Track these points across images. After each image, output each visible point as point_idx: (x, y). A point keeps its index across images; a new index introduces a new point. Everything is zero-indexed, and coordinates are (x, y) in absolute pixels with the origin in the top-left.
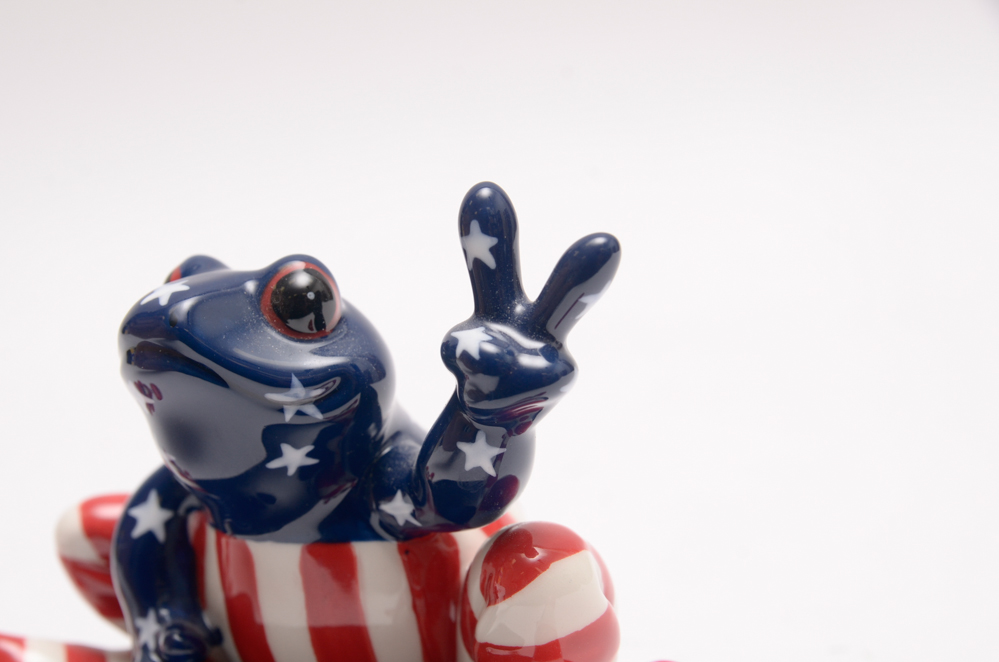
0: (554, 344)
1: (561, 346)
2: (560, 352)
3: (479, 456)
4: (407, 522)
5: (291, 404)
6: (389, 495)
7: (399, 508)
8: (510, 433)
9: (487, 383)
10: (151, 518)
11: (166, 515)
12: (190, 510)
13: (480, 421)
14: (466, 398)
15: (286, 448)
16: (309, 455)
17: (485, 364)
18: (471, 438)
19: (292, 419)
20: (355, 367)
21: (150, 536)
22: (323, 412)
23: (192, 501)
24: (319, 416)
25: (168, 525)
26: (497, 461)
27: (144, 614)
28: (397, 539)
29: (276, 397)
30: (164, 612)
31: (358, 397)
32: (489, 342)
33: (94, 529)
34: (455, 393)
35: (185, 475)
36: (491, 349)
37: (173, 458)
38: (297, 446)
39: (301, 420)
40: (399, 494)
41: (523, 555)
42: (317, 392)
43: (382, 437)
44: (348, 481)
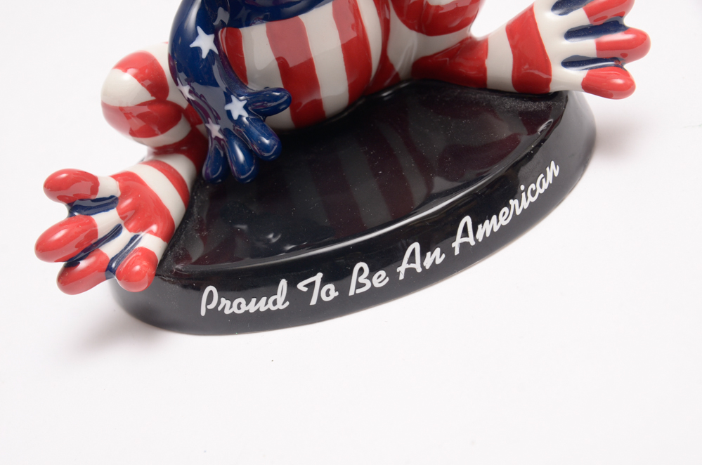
21: (211, 53)
25: (215, 42)
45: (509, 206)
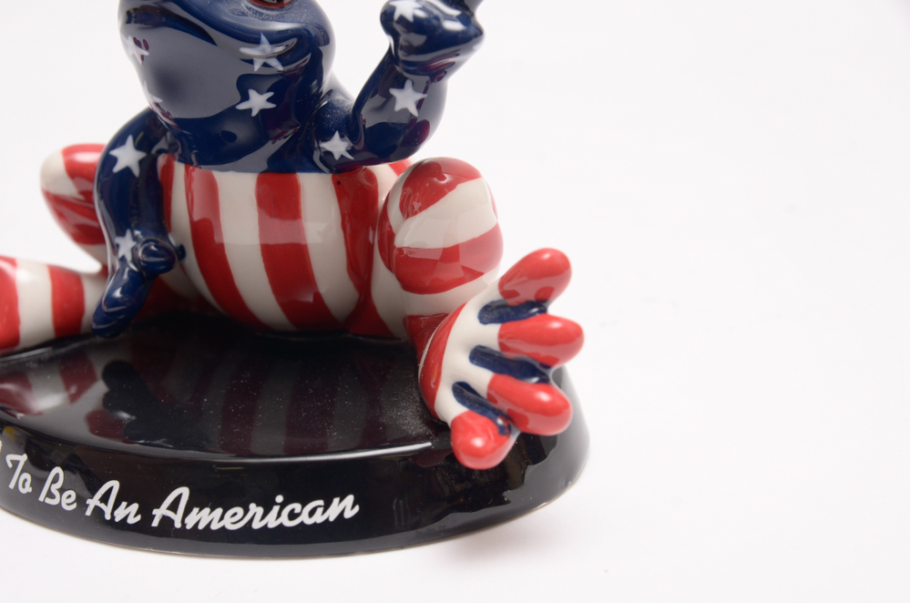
0: (468, 13)
1: (473, 15)
2: (472, 19)
3: (406, 100)
4: (342, 156)
5: (259, 57)
6: (327, 136)
7: (338, 146)
8: (432, 80)
9: (418, 40)
10: (128, 157)
11: (141, 155)
12: (160, 152)
13: (408, 71)
14: (401, 53)
15: (252, 93)
16: (269, 100)
17: (417, 26)
18: (401, 86)
19: (259, 69)
20: (308, 31)
21: (127, 171)
22: (283, 66)
23: (162, 144)
24: (280, 68)
25: (141, 162)
26: (419, 104)
27: (121, 233)
28: (331, 171)
29: (248, 51)
30: (137, 233)
31: (309, 56)
32: (420, 9)
33: (75, 171)
34: (390, 49)
35: (166, 115)
36: (421, 14)
37: (159, 100)
38: (260, 92)
39: (267, 71)
40: (337, 135)
41: (436, 179)
42: (280, 49)
43: (322, 93)
44: (291, 127)
45: (246, 511)
